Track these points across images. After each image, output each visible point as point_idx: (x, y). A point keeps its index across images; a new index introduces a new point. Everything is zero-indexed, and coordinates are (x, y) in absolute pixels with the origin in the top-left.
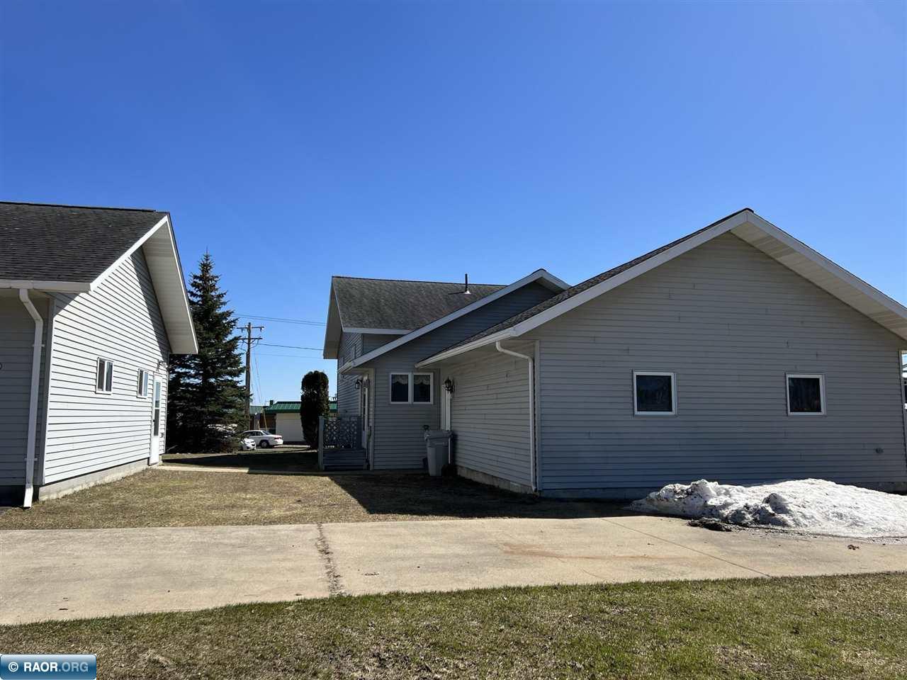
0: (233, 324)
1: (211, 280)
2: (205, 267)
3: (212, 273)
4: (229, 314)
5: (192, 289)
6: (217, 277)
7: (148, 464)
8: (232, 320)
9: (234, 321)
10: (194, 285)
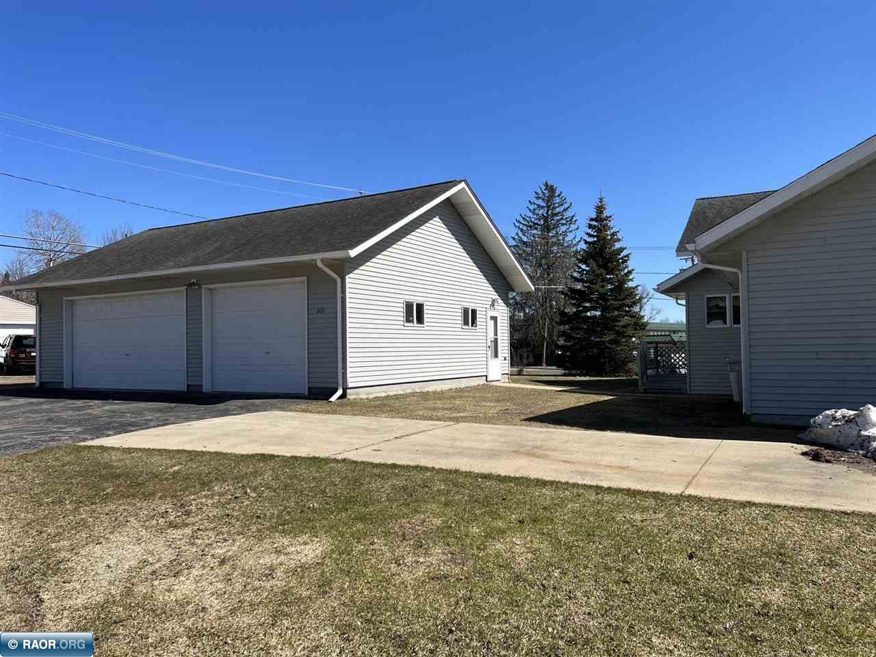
0: (627, 258)
1: (606, 220)
2: (600, 209)
3: (606, 213)
4: (622, 250)
5: (590, 231)
6: (610, 217)
7: (487, 380)
8: (625, 254)
9: (627, 256)
10: (590, 226)
